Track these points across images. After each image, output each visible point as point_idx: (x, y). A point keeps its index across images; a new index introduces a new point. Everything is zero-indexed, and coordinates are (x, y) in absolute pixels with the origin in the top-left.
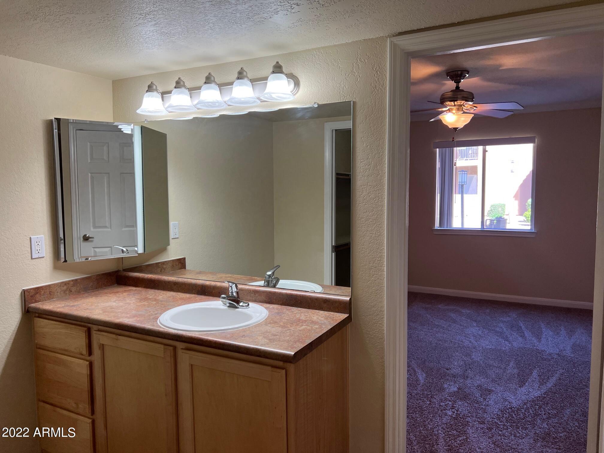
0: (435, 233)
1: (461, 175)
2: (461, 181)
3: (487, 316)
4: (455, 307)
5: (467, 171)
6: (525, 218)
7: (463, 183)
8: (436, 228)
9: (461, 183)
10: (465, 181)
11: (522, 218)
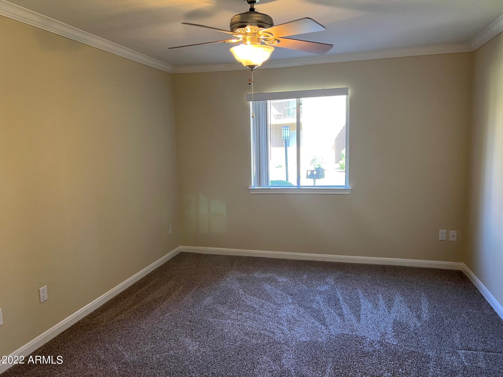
0: (251, 193)
1: (284, 130)
2: (284, 136)
3: (304, 286)
4: (272, 274)
5: (289, 127)
6: (340, 165)
7: (286, 138)
8: (252, 188)
9: (284, 138)
10: (288, 136)
11: (338, 166)
